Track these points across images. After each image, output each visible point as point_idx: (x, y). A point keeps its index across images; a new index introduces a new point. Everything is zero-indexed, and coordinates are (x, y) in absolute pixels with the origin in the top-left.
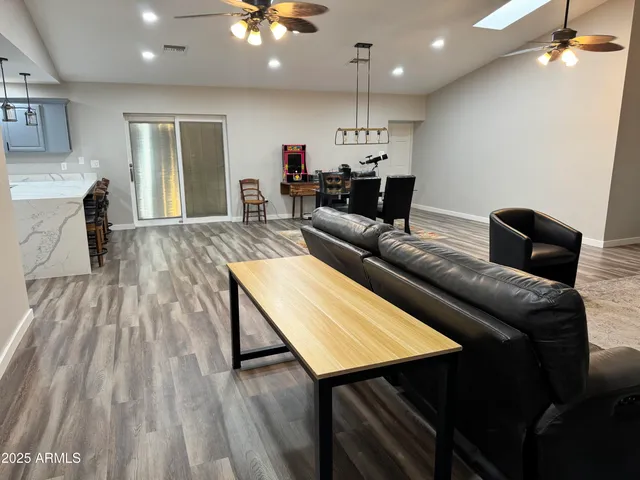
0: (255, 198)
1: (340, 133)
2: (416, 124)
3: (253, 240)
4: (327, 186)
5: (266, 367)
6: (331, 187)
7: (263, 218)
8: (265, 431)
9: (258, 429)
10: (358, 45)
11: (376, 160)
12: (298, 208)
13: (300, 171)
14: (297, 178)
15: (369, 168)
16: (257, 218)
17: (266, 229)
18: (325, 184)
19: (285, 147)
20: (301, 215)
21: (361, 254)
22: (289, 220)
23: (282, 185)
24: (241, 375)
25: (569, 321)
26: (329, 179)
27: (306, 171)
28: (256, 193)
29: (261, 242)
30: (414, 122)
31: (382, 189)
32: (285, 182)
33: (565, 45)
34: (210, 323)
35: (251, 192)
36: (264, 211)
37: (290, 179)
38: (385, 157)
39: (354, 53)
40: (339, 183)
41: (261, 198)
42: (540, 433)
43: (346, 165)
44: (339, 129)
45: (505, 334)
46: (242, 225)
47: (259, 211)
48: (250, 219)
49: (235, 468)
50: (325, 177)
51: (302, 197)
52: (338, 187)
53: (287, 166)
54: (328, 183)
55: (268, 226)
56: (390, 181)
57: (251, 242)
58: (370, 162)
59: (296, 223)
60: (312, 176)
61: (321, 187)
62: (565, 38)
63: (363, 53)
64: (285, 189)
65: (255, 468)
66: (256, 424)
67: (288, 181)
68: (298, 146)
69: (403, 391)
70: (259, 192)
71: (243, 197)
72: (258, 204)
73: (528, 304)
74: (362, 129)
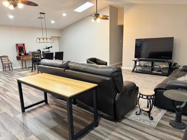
0: (7, 62)
1: (38, 39)
2: (59, 38)
3: (10, 76)
4: (35, 56)
5: (34, 110)
6: (36, 56)
7: (11, 69)
8: (41, 125)
9: (39, 125)
10: (41, 13)
11: (49, 48)
12: (24, 64)
13: (23, 52)
14: (23, 54)
15: (47, 50)
16: (9, 69)
17: (13, 72)
18: (34, 55)
19: (17, 45)
20: (26, 66)
21: (63, 69)
22: (21, 68)
23: (17, 57)
24: (26, 113)
25: (119, 74)
26: (35, 54)
27: (25, 52)
28: (7, 60)
29: (13, 76)
30: (58, 37)
31: (54, 56)
32: (18, 56)
33: (97, 17)
34: (6, 102)
35: (5, 60)
36: (12, 66)
37: (20, 55)
38: (51, 47)
39: (40, 15)
40: (39, 55)
41: (9, 62)
42: (116, 100)
43: (39, 50)
44: (38, 38)
45: (108, 79)
46: (3, 72)
47: (9, 66)
48: (6, 70)
49: (37, 137)
50: (33, 53)
51: (25, 60)
52: (39, 56)
53: (18, 51)
54: (35, 55)
55: (13, 71)
56: (56, 53)
57: (10, 77)
58: (47, 48)
59: (24, 69)
60: (28, 54)
61: (33, 57)
62: (97, 15)
63: (43, 16)
64: (18, 58)
65: (44, 134)
66: (38, 124)
67: (19, 55)
68: (22, 44)
69: (77, 105)
70: (9, 60)
71: (2, 62)
72: (9, 64)
73: (111, 71)
74: (45, 38)
